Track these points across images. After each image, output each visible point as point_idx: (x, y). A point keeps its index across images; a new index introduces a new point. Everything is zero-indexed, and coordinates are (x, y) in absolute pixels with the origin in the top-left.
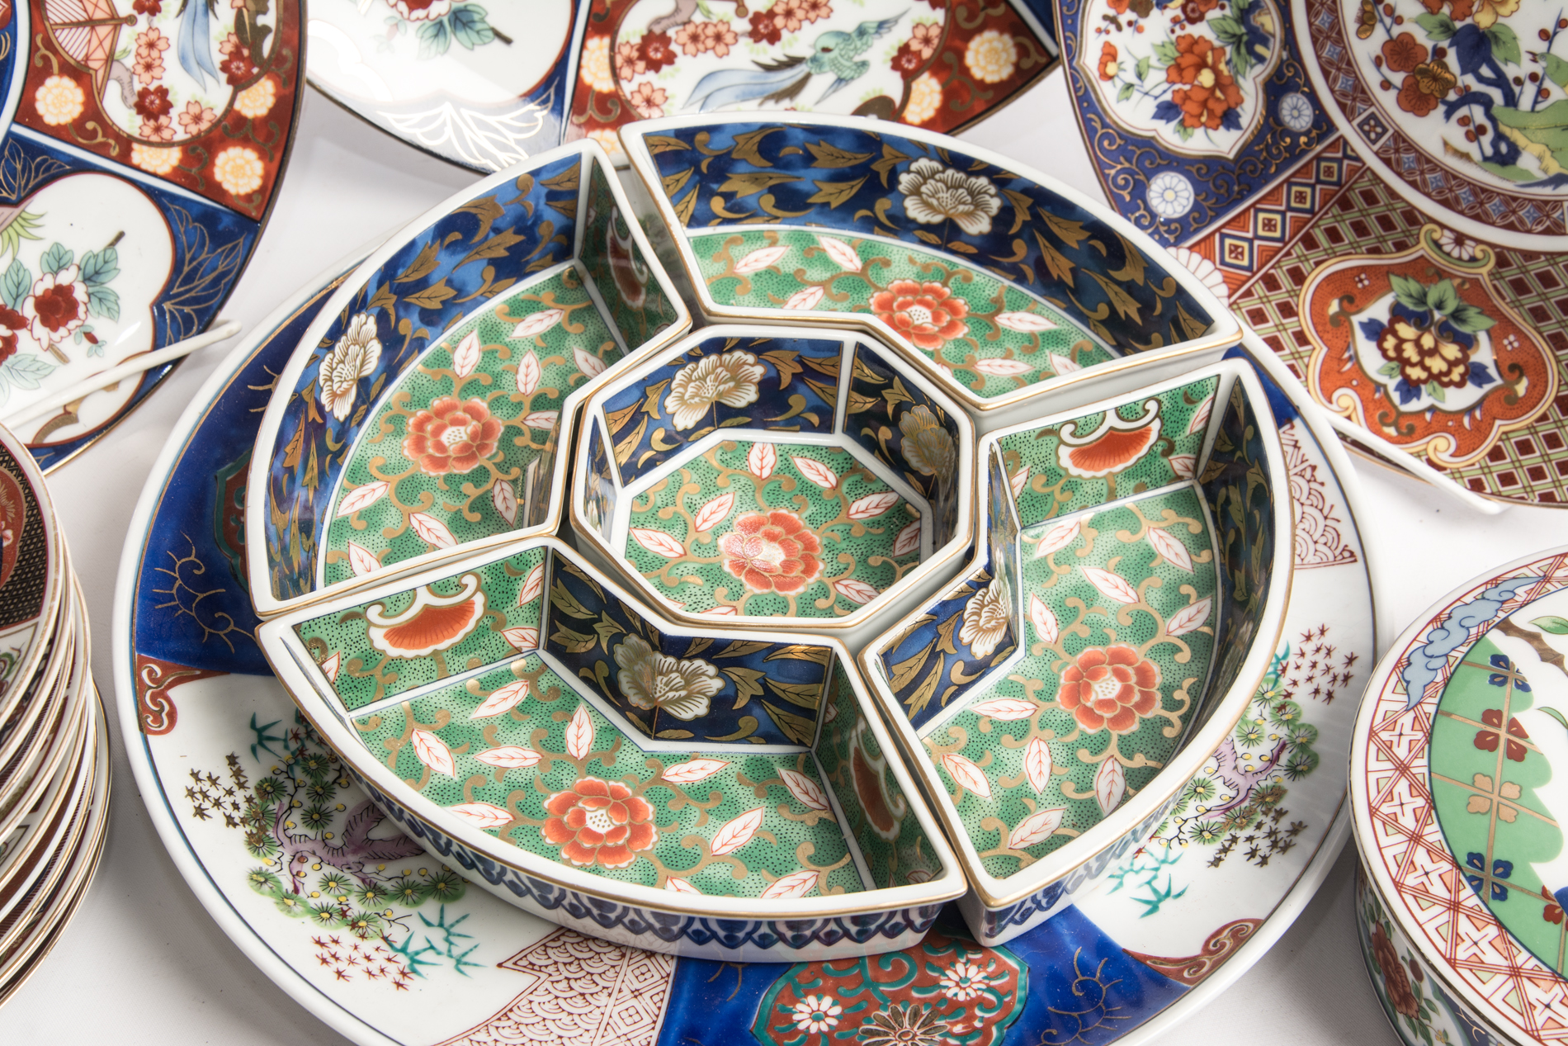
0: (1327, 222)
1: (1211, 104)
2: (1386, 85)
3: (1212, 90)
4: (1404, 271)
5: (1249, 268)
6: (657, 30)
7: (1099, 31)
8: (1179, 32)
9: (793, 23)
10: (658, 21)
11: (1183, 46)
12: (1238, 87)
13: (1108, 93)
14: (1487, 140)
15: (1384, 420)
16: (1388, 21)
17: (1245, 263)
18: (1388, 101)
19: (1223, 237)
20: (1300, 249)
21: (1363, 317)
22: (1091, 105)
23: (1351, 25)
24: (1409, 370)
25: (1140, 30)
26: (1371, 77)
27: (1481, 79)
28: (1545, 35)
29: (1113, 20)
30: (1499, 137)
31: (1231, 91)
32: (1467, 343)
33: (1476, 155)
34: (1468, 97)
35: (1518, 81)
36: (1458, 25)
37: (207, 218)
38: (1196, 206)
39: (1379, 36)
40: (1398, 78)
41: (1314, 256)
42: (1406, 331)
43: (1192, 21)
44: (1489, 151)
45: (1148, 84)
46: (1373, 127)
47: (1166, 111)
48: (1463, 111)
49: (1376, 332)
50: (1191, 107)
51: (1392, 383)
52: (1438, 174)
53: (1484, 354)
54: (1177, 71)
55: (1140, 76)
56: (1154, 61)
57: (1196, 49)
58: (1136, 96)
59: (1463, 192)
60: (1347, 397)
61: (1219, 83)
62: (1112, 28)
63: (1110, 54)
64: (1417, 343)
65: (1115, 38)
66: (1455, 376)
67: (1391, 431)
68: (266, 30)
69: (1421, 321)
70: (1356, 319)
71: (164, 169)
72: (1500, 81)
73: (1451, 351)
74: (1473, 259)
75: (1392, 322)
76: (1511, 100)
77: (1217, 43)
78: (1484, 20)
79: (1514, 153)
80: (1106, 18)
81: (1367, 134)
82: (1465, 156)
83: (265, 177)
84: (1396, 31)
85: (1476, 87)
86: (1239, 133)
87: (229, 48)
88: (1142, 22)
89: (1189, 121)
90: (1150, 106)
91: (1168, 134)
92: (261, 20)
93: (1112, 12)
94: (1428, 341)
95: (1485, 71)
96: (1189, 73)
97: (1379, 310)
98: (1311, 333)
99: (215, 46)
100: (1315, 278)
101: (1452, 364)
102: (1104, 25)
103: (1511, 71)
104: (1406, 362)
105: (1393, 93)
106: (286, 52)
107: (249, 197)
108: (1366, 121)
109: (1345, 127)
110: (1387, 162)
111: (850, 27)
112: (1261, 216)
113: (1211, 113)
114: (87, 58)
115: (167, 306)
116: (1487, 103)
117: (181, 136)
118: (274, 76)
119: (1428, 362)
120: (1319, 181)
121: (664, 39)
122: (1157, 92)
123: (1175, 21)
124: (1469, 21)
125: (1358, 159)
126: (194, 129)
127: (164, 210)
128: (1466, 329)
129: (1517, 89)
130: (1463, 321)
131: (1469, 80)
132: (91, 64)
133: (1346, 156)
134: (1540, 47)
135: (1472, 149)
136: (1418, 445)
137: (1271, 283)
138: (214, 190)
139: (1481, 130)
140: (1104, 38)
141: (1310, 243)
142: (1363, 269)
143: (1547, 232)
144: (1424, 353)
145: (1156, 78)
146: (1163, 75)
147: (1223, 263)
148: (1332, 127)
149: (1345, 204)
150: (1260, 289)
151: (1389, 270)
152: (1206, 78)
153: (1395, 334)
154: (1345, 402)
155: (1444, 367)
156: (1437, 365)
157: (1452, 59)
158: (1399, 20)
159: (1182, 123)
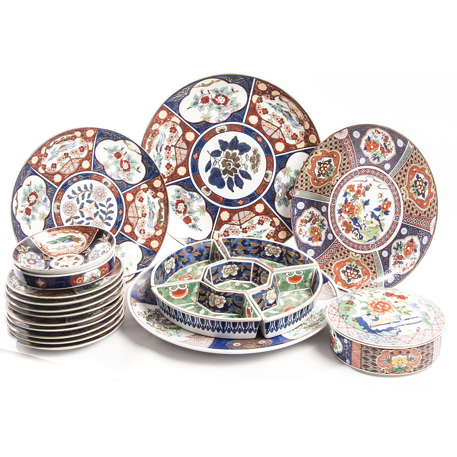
0: (336, 255)
1: (317, 237)
2: (343, 229)
3: (317, 235)
4: (347, 261)
5: (324, 264)
6: (227, 230)
7: (299, 226)
8: (312, 226)
9: (249, 230)
10: (227, 229)
11: (312, 228)
12: (321, 234)
13: (300, 237)
14: (358, 236)
15: (345, 286)
16: (343, 219)
17: (323, 263)
18: (343, 232)
19: (319, 259)
20: (331, 260)
21: (342, 270)
22: (298, 239)
23: (337, 220)
24: (349, 277)
25: (306, 226)
26: (341, 228)
27: (357, 226)
28: (365, 217)
29: (301, 225)
30: (360, 235)
31: (320, 235)
32: (358, 271)
33: (357, 239)
34: (355, 229)
35: (362, 225)
36: (353, 217)
37: (148, 251)
38: (315, 254)
39: (342, 221)
40: (345, 228)
41: (334, 260)
42: (348, 271)
43: (314, 224)
44: (359, 238)
45: (307, 235)
46: (342, 237)
47: (310, 239)
48: (354, 232)
49: (344, 272)
50: (314, 238)
51: (346, 280)
52: (352, 243)
53: (360, 273)
54: (312, 232)
55: (306, 234)
56: (308, 231)
57: (315, 229)
58: (305, 237)
59: (356, 246)
60: (339, 283)
61: (318, 234)
62: (301, 226)
63: (301, 230)
64: (350, 273)
65: (301, 227)
66: (356, 277)
67: (346, 287)
68: (162, 221)
69: (351, 269)
70: (341, 270)
71: (143, 243)
72: (359, 226)
73: (355, 273)
74: (358, 257)
75: (346, 270)
76: (361, 229)
77: (318, 227)
78: (356, 216)
79: (362, 237)
80: (300, 224)
81: (341, 238)
82: (356, 239)
83: (159, 245)
84: (344, 220)
85: (356, 227)
86: (321, 242)
87: (156, 224)
88: (306, 225)
89: (314, 241)
90: (308, 238)
91: (310, 243)
92: (161, 220)
93: (301, 223)
94: (352, 272)
95: (357, 224)
96: (313, 233)
97: (344, 268)
98: (333, 274)
99: (153, 224)
100: (334, 264)
101: (356, 275)
102: (300, 225)
103: (360, 224)
104: (349, 276)
105: (344, 230)
106: (165, 225)
107: (156, 248)
108: (340, 236)
109: (338, 238)
110: (344, 242)
111: (259, 231)
112: (325, 255)
113: (317, 239)
114: (133, 223)
115: (140, 265)
116: (358, 229)
117: (146, 238)
118: (163, 229)
119: (352, 275)
120: (334, 248)
121: (228, 232)
122: (308, 236)
123: (311, 224)
124: (354, 217)
125: (340, 243)
126: (148, 237)
127: (141, 249)
128: (357, 269)
129: (362, 226)
130: (357, 268)
131: (355, 226)
132: (134, 224)
133: (338, 243)
134: (364, 219)
135: (356, 238)
136: (350, 289)
137: (327, 266)
138: (150, 247)
139: (357, 234)
140: (300, 227)
141: (333, 259)
142: (341, 262)
143: (368, 250)
144: (351, 274)
145: (308, 234)
146: (309, 233)
147: (319, 263)
148: (336, 238)
149: (338, 251)
150: (325, 267)
151: (346, 261)
152: (316, 233)
153: (347, 272)
154: (339, 284)
155: (354, 276)
156: (353, 276)
157: (352, 223)
158: (344, 218)
159: (312, 241)
